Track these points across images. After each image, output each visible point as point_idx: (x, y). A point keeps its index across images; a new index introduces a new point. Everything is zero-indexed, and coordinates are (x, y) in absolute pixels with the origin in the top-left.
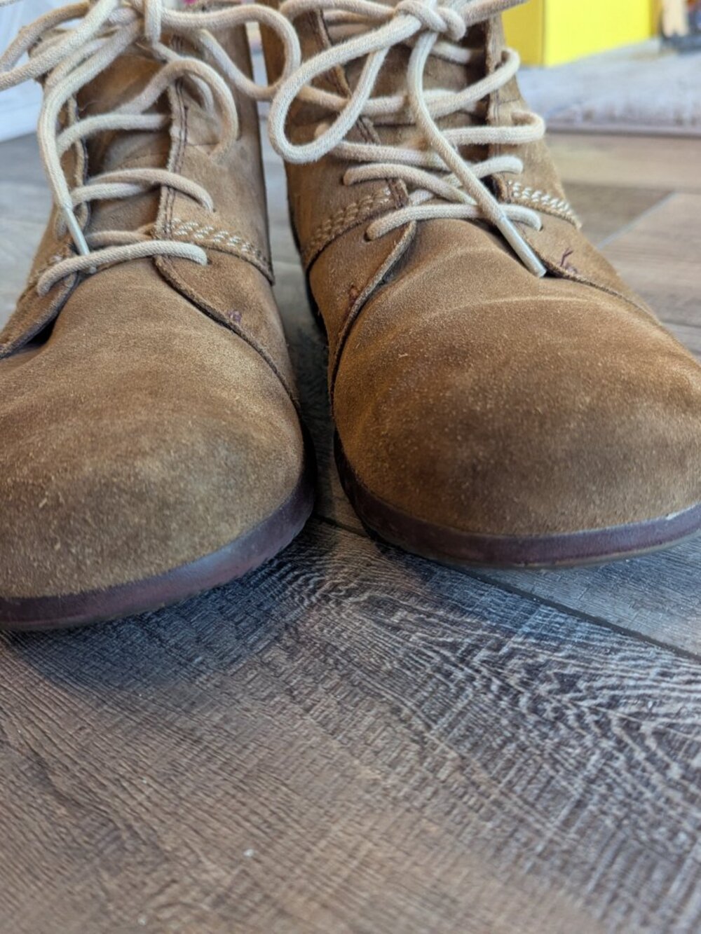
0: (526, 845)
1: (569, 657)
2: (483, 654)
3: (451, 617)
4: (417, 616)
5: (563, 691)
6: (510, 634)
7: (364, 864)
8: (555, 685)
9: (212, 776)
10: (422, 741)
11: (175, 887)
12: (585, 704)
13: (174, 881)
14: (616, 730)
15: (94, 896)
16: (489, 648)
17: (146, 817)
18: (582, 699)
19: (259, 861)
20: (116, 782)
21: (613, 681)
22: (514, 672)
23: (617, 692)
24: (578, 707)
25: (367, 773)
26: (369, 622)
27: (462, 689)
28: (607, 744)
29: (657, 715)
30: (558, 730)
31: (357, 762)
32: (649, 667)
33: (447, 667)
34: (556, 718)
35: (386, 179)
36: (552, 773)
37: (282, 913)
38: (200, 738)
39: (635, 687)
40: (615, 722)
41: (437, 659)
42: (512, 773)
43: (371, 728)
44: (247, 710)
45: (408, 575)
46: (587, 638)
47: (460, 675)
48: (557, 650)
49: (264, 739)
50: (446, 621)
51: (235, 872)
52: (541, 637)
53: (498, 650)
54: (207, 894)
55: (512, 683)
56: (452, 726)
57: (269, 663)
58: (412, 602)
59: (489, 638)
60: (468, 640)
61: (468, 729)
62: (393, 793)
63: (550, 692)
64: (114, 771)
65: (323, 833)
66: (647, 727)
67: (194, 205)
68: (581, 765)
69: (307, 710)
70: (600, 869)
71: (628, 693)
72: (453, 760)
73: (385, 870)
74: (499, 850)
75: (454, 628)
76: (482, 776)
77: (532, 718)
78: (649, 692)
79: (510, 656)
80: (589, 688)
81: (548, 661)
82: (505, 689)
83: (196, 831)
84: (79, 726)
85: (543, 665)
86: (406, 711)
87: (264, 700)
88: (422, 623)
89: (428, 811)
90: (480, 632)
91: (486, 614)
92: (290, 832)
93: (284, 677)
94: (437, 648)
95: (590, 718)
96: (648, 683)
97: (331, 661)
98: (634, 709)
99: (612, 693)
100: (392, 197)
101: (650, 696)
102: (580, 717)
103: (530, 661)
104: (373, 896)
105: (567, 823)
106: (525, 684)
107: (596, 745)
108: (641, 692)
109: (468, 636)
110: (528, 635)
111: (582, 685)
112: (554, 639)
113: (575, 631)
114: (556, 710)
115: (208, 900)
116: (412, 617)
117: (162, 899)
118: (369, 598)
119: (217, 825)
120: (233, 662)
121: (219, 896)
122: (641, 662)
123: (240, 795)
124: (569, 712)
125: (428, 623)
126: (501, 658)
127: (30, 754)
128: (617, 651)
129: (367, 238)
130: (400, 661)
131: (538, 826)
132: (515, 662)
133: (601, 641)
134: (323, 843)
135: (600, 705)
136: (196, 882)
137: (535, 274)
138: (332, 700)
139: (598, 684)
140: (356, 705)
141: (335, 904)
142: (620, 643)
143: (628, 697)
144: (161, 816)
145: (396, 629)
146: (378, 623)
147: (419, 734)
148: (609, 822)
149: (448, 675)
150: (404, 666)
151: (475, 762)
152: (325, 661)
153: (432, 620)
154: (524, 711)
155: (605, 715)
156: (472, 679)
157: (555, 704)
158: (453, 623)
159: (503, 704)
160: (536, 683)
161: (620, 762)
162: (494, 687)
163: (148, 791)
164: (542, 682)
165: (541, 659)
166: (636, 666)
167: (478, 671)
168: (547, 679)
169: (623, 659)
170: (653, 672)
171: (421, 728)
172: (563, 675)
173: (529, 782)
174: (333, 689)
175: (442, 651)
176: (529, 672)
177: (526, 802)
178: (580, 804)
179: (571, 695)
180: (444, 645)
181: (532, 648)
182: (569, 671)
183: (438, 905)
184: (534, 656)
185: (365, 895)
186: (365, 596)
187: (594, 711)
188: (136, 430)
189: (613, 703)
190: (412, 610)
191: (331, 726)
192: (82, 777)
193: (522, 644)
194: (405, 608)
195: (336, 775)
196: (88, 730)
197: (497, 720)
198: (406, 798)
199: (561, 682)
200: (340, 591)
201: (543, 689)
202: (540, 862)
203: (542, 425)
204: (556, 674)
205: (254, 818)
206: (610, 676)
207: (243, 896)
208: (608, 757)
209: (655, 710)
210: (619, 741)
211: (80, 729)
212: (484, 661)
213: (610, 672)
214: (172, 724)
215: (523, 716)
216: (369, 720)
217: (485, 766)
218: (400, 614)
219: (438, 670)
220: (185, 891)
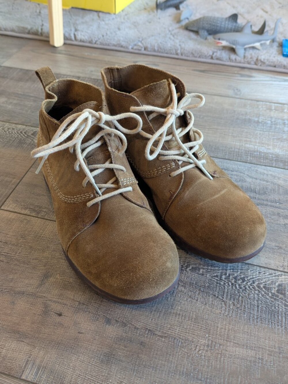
0: (253, 317)
1: (241, 273)
2: (224, 277)
3: (212, 268)
4: (205, 270)
5: (243, 282)
6: (226, 270)
7: (229, 330)
8: (241, 281)
9: (188, 322)
10: (224, 301)
11: (198, 347)
12: (248, 284)
13: (197, 346)
14: (257, 288)
15: (184, 354)
16: (224, 275)
17: (182, 335)
18: (248, 283)
19: (210, 336)
20: (169, 329)
21: (251, 277)
22: (232, 280)
23: (253, 279)
24: (248, 285)
25: (218, 311)
26: (196, 275)
27: (224, 287)
28: (256, 292)
29: (262, 283)
30: (247, 291)
31: (214, 310)
32: (256, 272)
33: (218, 282)
34: (245, 289)
35: (173, 160)
36: (250, 301)
37: (220, 345)
38: (179, 314)
39: (256, 277)
40: (256, 286)
41: (216, 280)
42: (243, 303)
43: (212, 301)
44: (184, 304)
45: (197, 259)
46: (242, 267)
47: (222, 283)
48: (238, 272)
49: (193, 310)
50: (212, 270)
51: (207, 340)
52: (233, 269)
53: (226, 275)
54: (205, 346)
55: (233, 282)
56: (227, 296)
57: (181, 291)
58: (202, 266)
59: (223, 272)
60: (219, 274)
61: (231, 296)
62: (225, 314)
63: (241, 283)
64: (167, 327)
65: (218, 327)
66: (262, 286)
67: (122, 172)
68: (254, 298)
69: (197, 300)
70: (267, 318)
71: (255, 279)
72: (232, 304)
73: (233, 330)
74: (249, 320)
75: (214, 271)
76: (239, 306)
77: (241, 290)
78: (259, 278)
79: (229, 276)
80: (248, 280)
81: (237, 275)
82: (232, 284)
83: (194, 335)
84: (151, 319)
85: (237, 277)
86: (217, 295)
87: (186, 300)
88: (207, 272)
89: (234, 316)
90: (220, 271)
91: (219, 266)
92: (211, 329)
93: (187, 294)
94: (214, 278)
95: (251, 287)
96: (257, 276)
97: (194, 287)
98: (258, 283)
99: (252, 280)
100: (175, 165)
101: (259, 279)
102: (249, 287)
103: (234, 276)
104: (234, 336)
105: (258, 311)
106: (235, 282)
107: (255, 293)
108: (257, 278)
109: (218, 273)
110: (230, 269)
111: (246, 279)
112: (236, 269)
113: (238, 266)
114: (244, 287)
115: (206, 347)
116: (204, 271)
117: (197, 350)
118: (192, 267)
119: (197, 332)
120: (173, 293)
121: (207, 346)
122: (254, 271)
123: (196, 324)
124: (247, 287)
125: (209, 271)
126: (228, 276)
127: (146, 329)
128: (248, 269)
129: (170, 176)
130: (208, 283)
131: (253, 313)
132: (231, 277)
133: (245, 267)
134: (219, 329)
135: (251, 283)
136: (201, 345)
137: (211, 180)
138: (200, 297)
139: (249, 278)
140: (206, 296)
141: (228, 340)
142: (248, 267)
143: (255, 280)
144: (184, 333)
145: (203, 275)
146: (198, 274)
147: (222, 300)
148: (264, 308)
149: (220, 284)
150: (210, 284)
151: (236, 303)
152: (193, 287)
153: (209, 270)
154: (239, 289)
155: (253, 286)
156: (225, 284)
157: (243, 285)
158: (214, 270)
159: (234, 288)
160: (237, 281)
161: (260, 296)
162: (230, 284)
163: (178, 329)
164: (238, 281)
165: (236, 275)
166: (254, 272)
167: (225, 281)
168: (239, 280)
169: (251, 271)
170: (257, 273)
171: (222, 298)
172: (242, 278)
173: (247, 304)
174: (199, 294)
175: (215, 278)
176: (235, 279)
177: (249, 309)
178: (258, 306)
179: (245, 282)
180: (215, 276)
181: (232, 273)
182: (242, 276)
183: (245, 334)
184: (234, 275)
185: (232, 336)
186: (191, 268)
187: (251, 285)
188: (161, 256)
189: (254, 283)
190: (204, 269)
191: (204, 303)
192: (162, 330)
193: (230, 272)
194: (202, 268)
195: (212, 314)
196: (154, 319)
197: (235, 292)
198: (228, 315)
199: (242, 280)
200: (184, 267)
201: (240, 282)
202: (257, 320)
203: (242, 236)
204: (240, 278)
205: (203, 328)
206: (250, 276)
207: (211, 344)
208: (258, 295)
209: (261, 282)
210: (258, 291)
211: (152, 319)
212: (225, 279)
213: (250, 275)
214: (171, 312)
215: (239, 290)
216: (211, 299)
217: (238, 303)
218: (201, 270)
219: (217, 283)
220: (200, 347)
